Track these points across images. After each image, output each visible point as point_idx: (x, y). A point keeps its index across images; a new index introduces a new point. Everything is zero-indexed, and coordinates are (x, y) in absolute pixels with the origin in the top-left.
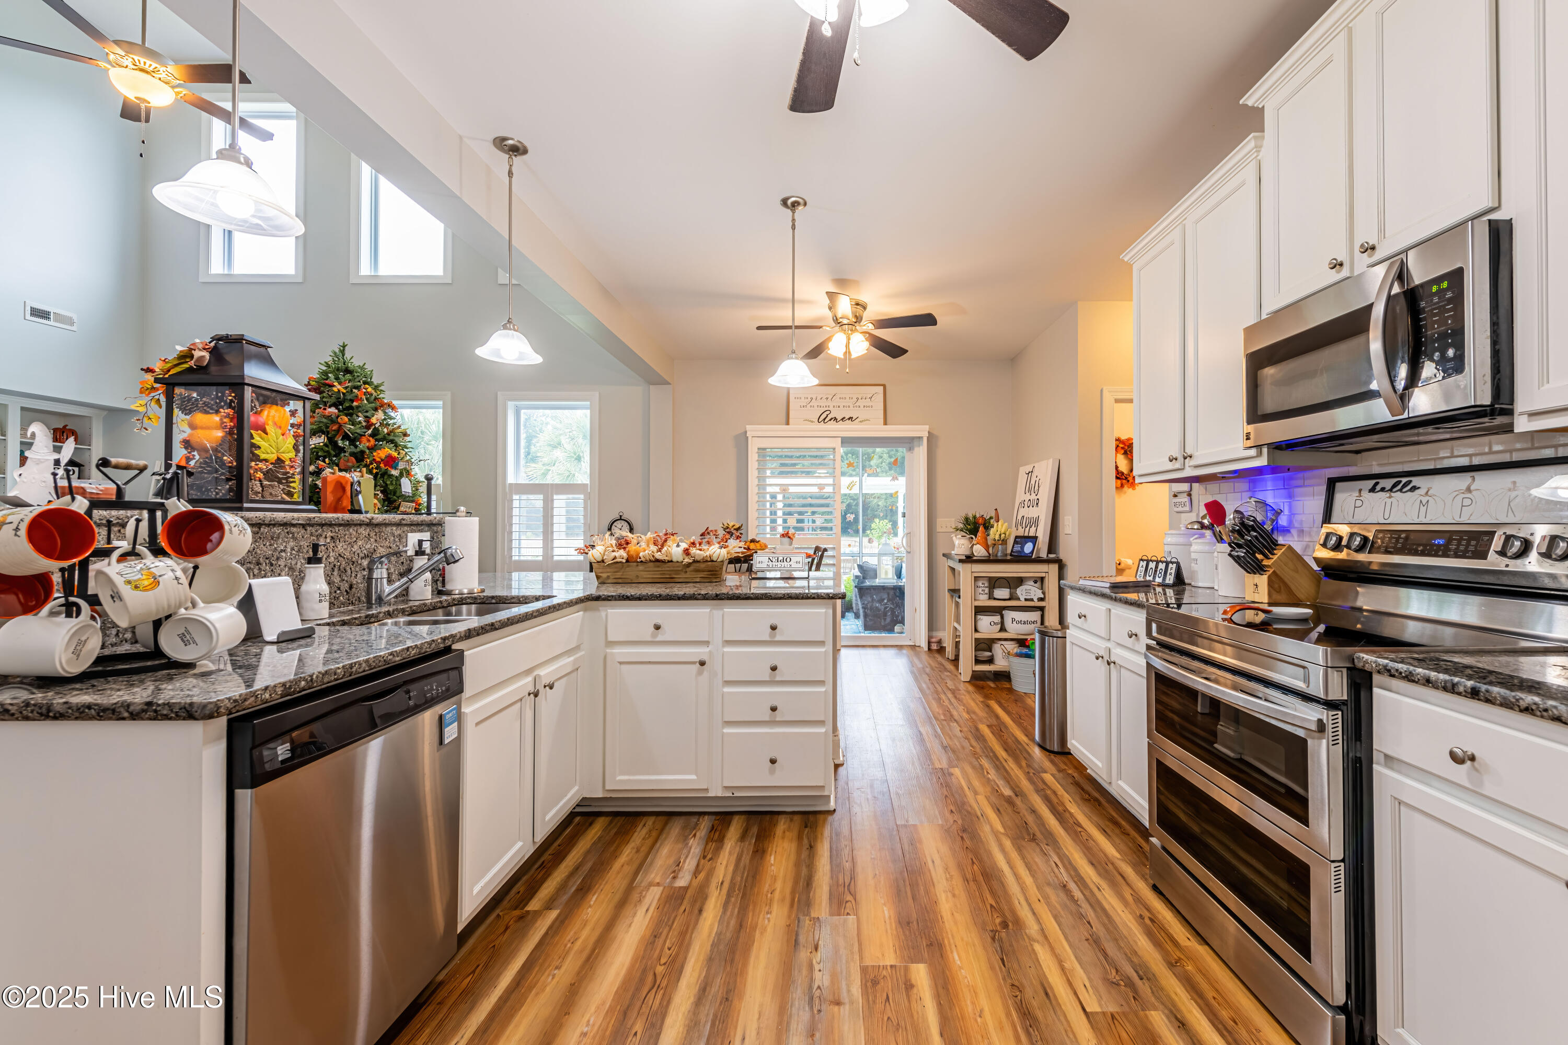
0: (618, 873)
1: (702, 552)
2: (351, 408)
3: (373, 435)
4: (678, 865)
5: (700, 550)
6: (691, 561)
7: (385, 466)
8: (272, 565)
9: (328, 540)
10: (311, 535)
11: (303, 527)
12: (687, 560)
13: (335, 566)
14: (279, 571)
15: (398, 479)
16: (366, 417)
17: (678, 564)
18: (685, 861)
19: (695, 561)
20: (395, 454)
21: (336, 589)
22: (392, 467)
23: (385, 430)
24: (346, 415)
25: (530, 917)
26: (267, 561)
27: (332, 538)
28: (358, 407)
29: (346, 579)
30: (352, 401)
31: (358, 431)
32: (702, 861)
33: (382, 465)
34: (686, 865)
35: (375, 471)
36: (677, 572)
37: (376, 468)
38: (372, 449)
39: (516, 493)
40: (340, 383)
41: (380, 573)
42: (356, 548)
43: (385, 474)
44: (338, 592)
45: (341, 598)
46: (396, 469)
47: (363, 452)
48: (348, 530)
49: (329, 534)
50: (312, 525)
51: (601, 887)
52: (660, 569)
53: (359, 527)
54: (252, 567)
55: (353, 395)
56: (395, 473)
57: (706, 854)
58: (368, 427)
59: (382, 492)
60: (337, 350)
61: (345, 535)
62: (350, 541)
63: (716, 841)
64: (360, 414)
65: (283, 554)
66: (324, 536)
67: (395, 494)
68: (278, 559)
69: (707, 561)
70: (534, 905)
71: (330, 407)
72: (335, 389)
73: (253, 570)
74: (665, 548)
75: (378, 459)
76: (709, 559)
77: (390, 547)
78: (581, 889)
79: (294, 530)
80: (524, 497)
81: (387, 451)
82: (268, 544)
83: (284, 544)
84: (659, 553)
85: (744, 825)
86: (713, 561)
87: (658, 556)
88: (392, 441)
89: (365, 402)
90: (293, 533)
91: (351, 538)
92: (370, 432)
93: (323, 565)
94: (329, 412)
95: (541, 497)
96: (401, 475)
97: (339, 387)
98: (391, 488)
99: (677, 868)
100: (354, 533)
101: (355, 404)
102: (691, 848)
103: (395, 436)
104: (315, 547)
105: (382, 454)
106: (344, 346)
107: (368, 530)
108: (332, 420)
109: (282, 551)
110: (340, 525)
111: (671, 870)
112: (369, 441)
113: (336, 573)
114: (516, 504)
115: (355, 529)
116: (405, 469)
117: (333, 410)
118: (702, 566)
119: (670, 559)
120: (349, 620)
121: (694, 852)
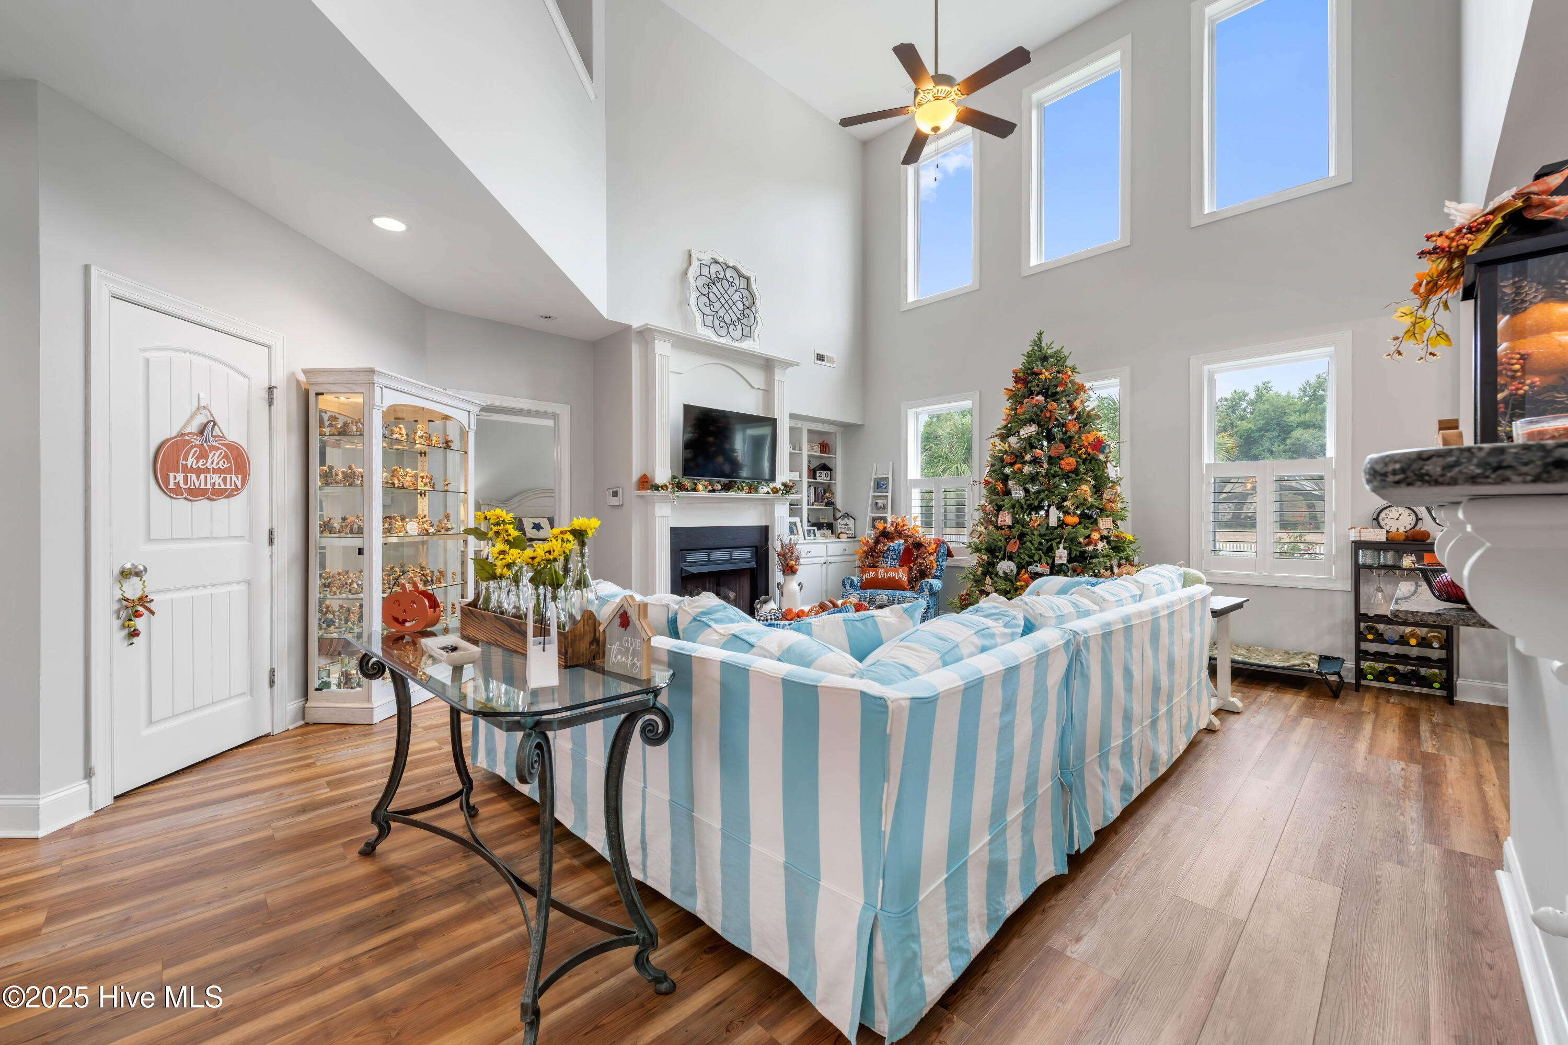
2: (1057, 393)
3: (1076, 420)
7: (1093, 450)
15: (1104, 464)
16: (1068, 401)
22: (1099, 451)
23: (1085, 414)
24: (1053, 401)
28: (1063, 391)
30: (1056, 386)
31: (1066, 417)
35: (1083, 456)
37: (1085, 454)
38: (1082, 435)
40: (1047, 370)
43: (1092, 459)
46: (1103, 453)
47: (1072, 439)
55: (1058, 380)
56: (1102, 457)
58: (1073, 413)
60: (1036, 339)
64: (1065, 399)
67: (1102, 479)
71: (1037, 395)
72: (1042, 377)
75: (1089, 445)
81: (1092, 434)
89: (1070, 385)
92: (1077, 417)
94: (1037, 401)
96: (1109, 459)
97: (1047, 373)
98: (1100, 474)
101: (1060, 389)
105: (1089, 438)
106: (1041, 334)
108: (1041, 409)
112: (1076, 427)
117: (1040, 398)
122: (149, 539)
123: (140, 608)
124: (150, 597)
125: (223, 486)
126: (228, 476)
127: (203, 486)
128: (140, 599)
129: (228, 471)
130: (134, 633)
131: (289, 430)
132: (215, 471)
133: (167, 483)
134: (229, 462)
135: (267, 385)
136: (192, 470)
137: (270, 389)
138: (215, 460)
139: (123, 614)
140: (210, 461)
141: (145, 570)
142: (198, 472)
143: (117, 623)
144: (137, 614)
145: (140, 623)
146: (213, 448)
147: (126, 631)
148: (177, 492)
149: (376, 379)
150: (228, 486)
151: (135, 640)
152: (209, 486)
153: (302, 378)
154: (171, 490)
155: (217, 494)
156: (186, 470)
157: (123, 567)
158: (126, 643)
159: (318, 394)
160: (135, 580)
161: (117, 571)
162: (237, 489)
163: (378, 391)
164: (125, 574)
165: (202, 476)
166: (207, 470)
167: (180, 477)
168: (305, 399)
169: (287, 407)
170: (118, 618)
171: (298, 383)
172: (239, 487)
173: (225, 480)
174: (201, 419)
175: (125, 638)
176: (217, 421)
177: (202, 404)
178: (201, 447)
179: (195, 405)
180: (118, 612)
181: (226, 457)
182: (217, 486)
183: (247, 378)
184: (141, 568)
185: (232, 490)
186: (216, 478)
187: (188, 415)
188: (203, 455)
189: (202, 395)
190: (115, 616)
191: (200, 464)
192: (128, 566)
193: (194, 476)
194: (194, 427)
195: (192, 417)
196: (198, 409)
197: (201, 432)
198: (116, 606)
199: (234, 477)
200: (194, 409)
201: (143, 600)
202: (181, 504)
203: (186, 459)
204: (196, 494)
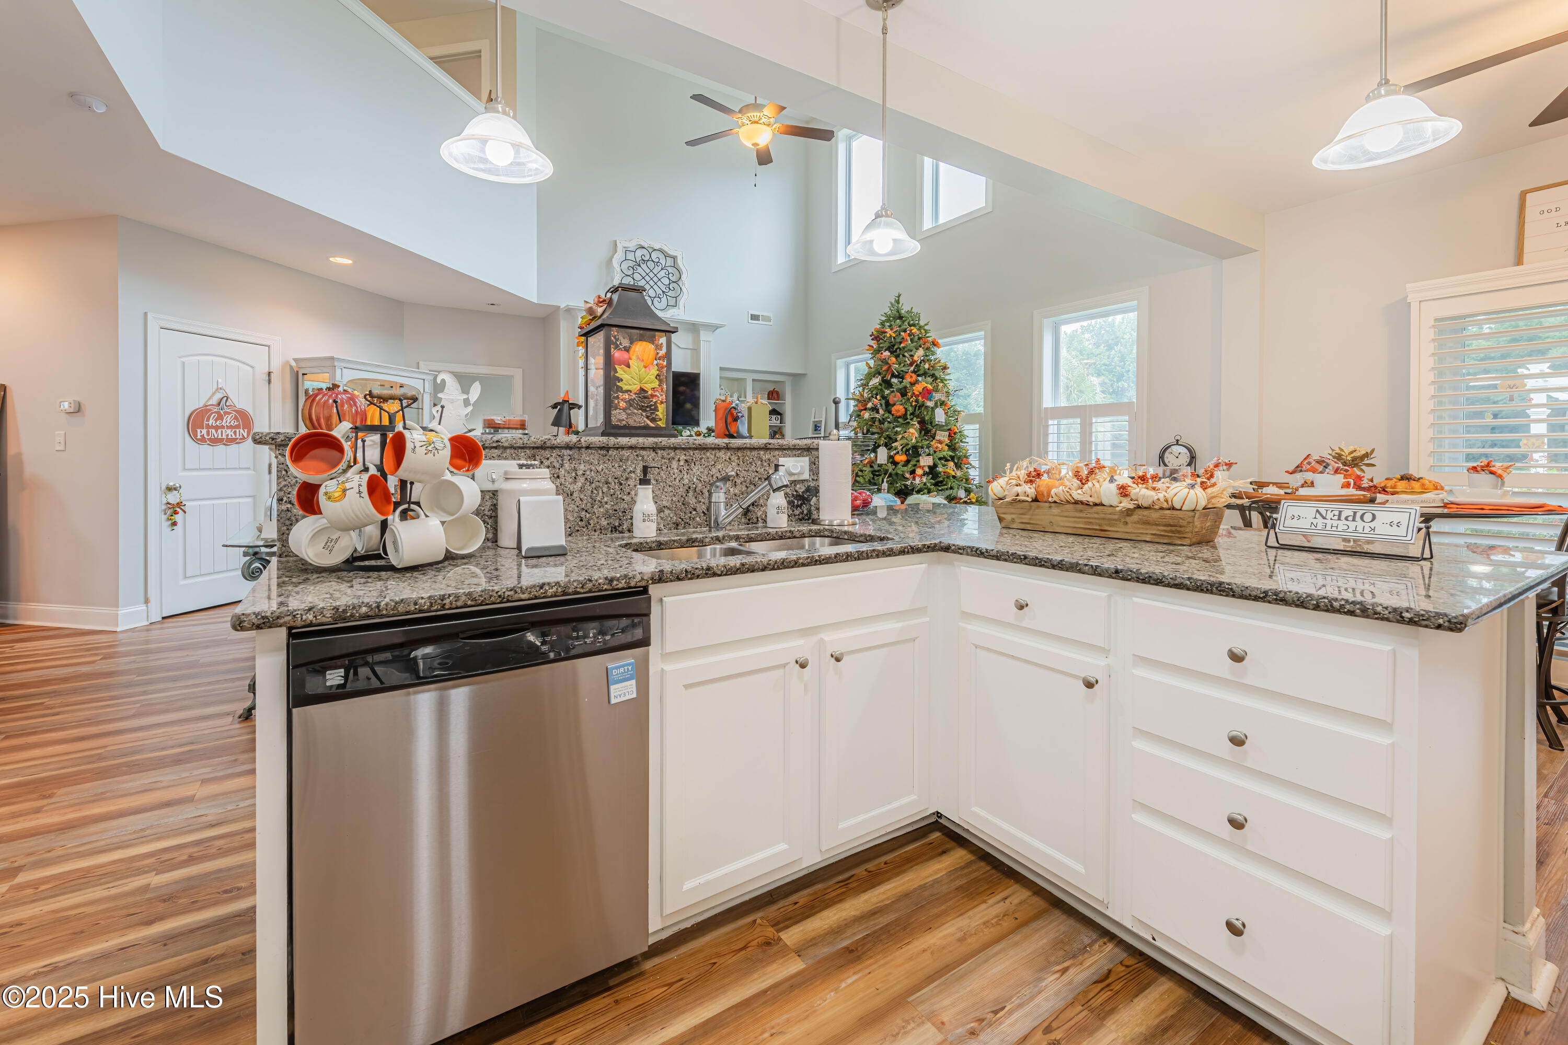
0: (910, 959)
1: (1152, 493)
2: (899, 349)
3: (914, 372)
4: (996, 1012)
5: (1154, 489)
6: (1131, 506)
8: (621, 484)
9: (682, 463)
10: (663, 458)
11: (654, 451)
12: (1126, 504)
13: (689, 488)
14: (628, 491)
15: (933, 409)
16: (910, 356)
17: (1111, 510)
18: (1011, 1012)
19: (1139, 507)
20: (930, 387)
21: (691, 510)
22: (927, 400)
23: (927, 366)
24: (896, 357)
25: (775, 948)
26: (616, 481)
27: (686, 461)
28: (904, 348)
29: (703, 500)
30: (900, 343)
31: (903, 369)
32: (1039, 1035)
33: (920, 398)
34: (1008, 1022)
35: (914, 404)
36: (1111, 522)
37: (916, 402)
38: (912, 384)
39: (1052, 418)
40: (892, 329)
41: (719, 497)
42: (714, 471)
43: (921, 406)
44: (694, 513)
45: (698, 519)
46: (931, 400)
47: (905, 387)
48: (704, 454)
49: (683, 457)
50: (663, 449)
51: (875, 966)
52: (1084, 515)
53: (717, 451)
54: (601, 485)
55: (901, 337)
56: (930, 404)
57: (1054, 1025)
58: (911, 365)
59: (919, 423)
60: (894, 301)
61: (701, 459)
62: (707, 464)
63: (1092, 1011)
64: (906, 354)
65: (633, 475)
66: (677, 459)
67: (931, 423)
68: (627, 479)
69: (1162, 509)
70: (791, 936)
71: (884, 351)
72: (889, 335)
73: (601, 488)
74: (1090, 484)
75: (917, 393)
76: (1165, 505)
77: (757, 472)
78: (852, 951)
79: (644, 453)
80: (1064, 421)
81: (924, 383)
82: (616, 465)
83: (634, 466)
84: (1079, 491)
85: (1171, 1013)
86: (1173, 508)
87: (1078, 495)
88: (933, 376)
89: (910, 342)
90: (643, 457)
91: (708, 462)
92: (912, 368)
93: (651, 486)
94: (883, 356)
95: (1078, 420)
96: (936, 405)
97: (891, 332)
98: (927, 418)
99: (990, 1016)
100: (713, 457)
101: (902, 345)
102: (1040, 993)
103: (937, 370)
104: (645, 469)
105: (918, 388)
106: (899, 296)
107: (729, 454)
108: (885, 362)
109: (631, 472)
110: (696, 449)
111: (978, 1014)
112: (911, 377)
113: (691, 494)
114: (1052, 429)
115: (713, 452)
116: (940, 400)
117: (886, 354)
118: (1154, 515)
119: (1097, 501)
120: (667, 542)
121: (1038, 1006)
122: (185, 469)
123: (178, 510)
124: (184, 503)
125: (234, 437)
126: (238, 430)
127: (220, 437)
128: (178, 503)
129: (238, 427)
130: (174, 524)
131: (284, 398)
132: (228, 427)
133: (196, 435)
134: (238, 421)
135: (267, 371)
136: (212, 427)
137: (269, 373)
138: (228, 420)
139: (169, 512)
140: (224, 421)
141: (180, 487)
142: (217, 428)
143: (164, 517)
144: (176, 513)
145: (178, 518)
146: (226, 413)
147: (170, 522)
148: (203, 440)
149: (336, 364)
150: (238, 437)
151: (175, 528)
152: (224, 437)
153: (293, 364)
154: (198, 440)
155: (230, 441)
156: (208, 427)
157: (168, 485)
158: (170, 529)
159: (303, 374)
160: (175, 492)
161: (164, 487)
162: (244, 438)
163: (338, 372)
164: (170, 489)
165: (219, 431)
166: (223, 427)
167: (204, 431)
168: (296, 377)
169: (282, 385)
170: (165, 514)
171: (291, 367)
172: (246, 437)
173: (235, 433)
174: (219, 396)
175: (169, 526)
176: (230, 396)
177: (220, 386)
178: (218, 413)
179: (215, 387)
180: (165, 510)
181: (236, 418)
182: (230, 437)
183: (252, 367)
184: (178, 485)
185: (241, 439)
186: (229, 431)
187: (210, 394)
188: (220, 417)
189: (220, 381)
190: (163, 513)
191: (218, 423)
192: (171, 484)
193: (214, 431)
194: (214, 401)
195: (214, 394)
196: (217, 389)
197: (219, 404)
198: (164, 507)
199: (242, 431)
200: (214, 390)
201: (179, 504)
202: (205, 448)
203: (208, 420)
204: (215, 441)
